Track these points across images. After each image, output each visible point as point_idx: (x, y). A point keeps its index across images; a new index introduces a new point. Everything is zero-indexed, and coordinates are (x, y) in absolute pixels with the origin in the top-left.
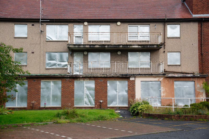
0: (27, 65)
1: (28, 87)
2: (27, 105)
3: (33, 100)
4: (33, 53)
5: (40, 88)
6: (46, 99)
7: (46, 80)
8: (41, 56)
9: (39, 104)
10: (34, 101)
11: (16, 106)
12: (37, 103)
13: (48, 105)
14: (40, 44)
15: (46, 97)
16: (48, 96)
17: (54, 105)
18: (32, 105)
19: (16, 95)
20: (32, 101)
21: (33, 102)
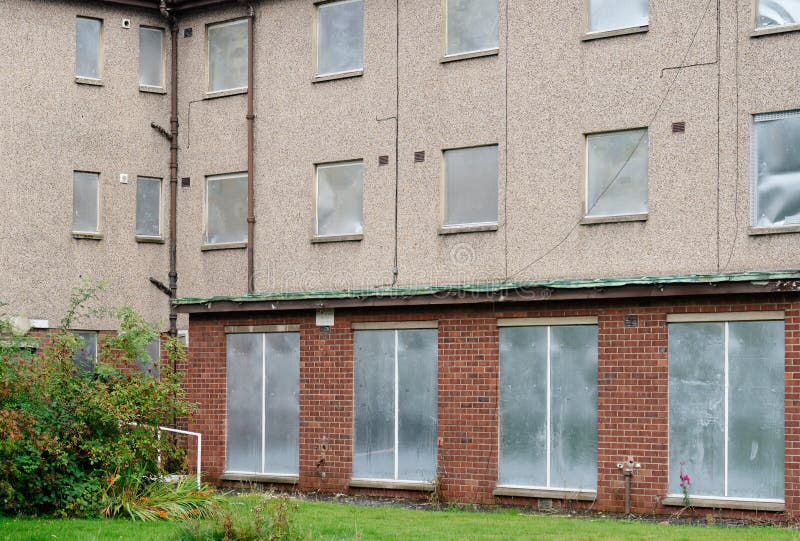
0: (647, 215)
1: (600, 363)
2: (600, 483)
3: (625, 452)
4: (678, 128)
5: (664, 369)
6: (700, 447)
7: (711, 311)
8: (722, 147)
9: (661, 477)
10: (631, 458)
11: (548, 488)
12: (649, 473)
13: (710, 493)
14: (718, 60)
15: (697, 431)
16: (712, 426)
17: (743, 492)
18: (619, 484)
19: (546, 413)
20: (621, 459)
21: (629, 463)
